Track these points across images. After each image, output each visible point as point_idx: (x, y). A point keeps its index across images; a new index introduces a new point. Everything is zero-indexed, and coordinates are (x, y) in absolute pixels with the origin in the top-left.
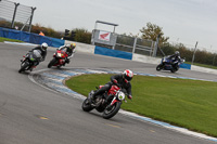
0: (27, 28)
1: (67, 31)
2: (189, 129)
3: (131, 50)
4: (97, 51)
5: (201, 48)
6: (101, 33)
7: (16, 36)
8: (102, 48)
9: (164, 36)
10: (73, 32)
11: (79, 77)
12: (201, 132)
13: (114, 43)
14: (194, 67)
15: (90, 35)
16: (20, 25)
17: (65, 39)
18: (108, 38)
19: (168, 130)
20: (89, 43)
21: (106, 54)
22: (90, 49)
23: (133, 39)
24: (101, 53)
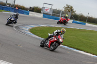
0: (12, 6)
1: (30, 7)
2: (84, 52)
3: (59, 16)
4: (44, 16)
5: (90, 16)
6: (46, 8)
7: (8, 9)
8: (46, 15)
9: (74, 10)
10: (33, 8)
11: (35, 28)
12: (90, 53)
13: (51, 13)
14: (87, 24)
15: (41, 9)
16: (10, 5)
17: (30, 11)
18: (49, 10)
19: (75, 52)
20: (40, 13)
21: (48, 18)
22: (41, 15)
23: (60, 11)
24: (46, 17)
